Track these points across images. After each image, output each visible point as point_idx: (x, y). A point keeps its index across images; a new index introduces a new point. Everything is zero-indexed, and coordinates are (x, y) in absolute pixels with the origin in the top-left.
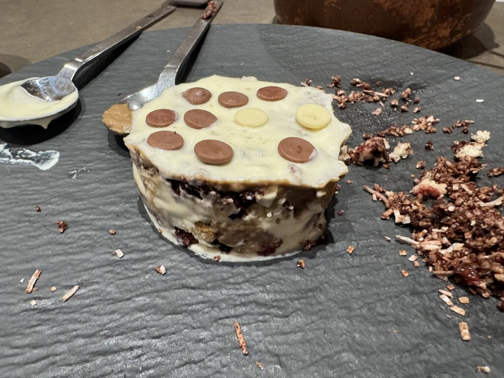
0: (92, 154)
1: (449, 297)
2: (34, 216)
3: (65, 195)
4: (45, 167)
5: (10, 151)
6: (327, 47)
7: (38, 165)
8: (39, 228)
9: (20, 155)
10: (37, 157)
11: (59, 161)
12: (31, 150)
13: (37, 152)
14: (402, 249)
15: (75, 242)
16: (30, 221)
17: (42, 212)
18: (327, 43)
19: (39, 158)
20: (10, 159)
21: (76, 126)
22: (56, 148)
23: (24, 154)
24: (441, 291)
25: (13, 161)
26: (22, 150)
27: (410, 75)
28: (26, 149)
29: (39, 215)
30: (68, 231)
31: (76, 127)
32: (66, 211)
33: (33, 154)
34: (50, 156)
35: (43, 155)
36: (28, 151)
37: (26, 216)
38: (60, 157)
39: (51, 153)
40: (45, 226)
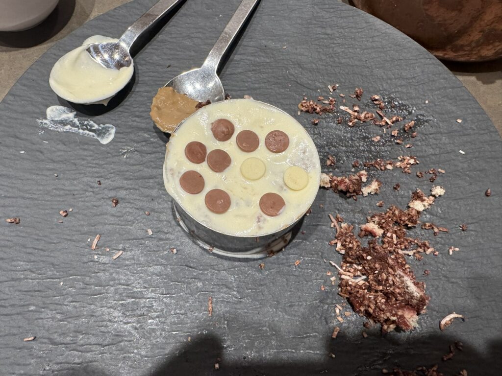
0: (140, 134)
1: (340, 310)
2: (97, 188)
3: (118, 173)
4: (105, 141)
5: (79, 121)
6: (369, 44)
7: (99, 139)
8: (100, 199)
9: (86, 125)
10: (99, 130)
11: (115, 137)
12: (95, 122)
13: (99, 125)
14: (330, 270)
15: (122, 216)
16: (93, 192)
17: (102, 185)
18: (371, 40)
19: (100, 131)
20: (79, 129)
21: (130, 99)
22: (114, 122)
23: (90, 126)
24: (337, 305)
25: (81, 131)
26: (88, 121)
27: (425, 103)
28: (91, 120)
29: (99, 187)
30: (119, 205)
31: (129, 101)
32: (118, 188)
33: (96, 127)
34: (108, 131)
35: (103, 128)
36: (92, 123)
37: (91, 187)
38: (116, 133)
39: (109, 127)
40: (103, 198)
